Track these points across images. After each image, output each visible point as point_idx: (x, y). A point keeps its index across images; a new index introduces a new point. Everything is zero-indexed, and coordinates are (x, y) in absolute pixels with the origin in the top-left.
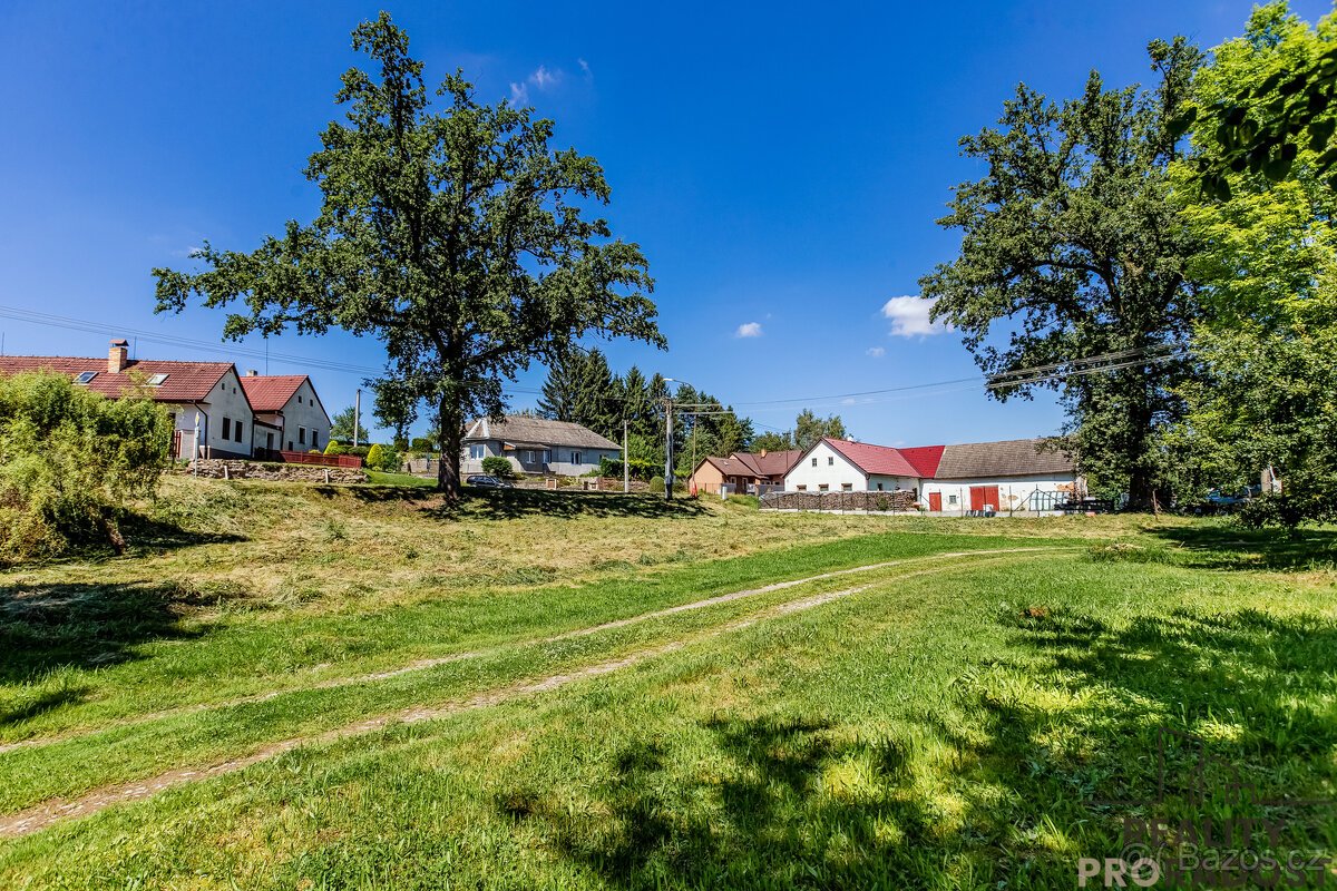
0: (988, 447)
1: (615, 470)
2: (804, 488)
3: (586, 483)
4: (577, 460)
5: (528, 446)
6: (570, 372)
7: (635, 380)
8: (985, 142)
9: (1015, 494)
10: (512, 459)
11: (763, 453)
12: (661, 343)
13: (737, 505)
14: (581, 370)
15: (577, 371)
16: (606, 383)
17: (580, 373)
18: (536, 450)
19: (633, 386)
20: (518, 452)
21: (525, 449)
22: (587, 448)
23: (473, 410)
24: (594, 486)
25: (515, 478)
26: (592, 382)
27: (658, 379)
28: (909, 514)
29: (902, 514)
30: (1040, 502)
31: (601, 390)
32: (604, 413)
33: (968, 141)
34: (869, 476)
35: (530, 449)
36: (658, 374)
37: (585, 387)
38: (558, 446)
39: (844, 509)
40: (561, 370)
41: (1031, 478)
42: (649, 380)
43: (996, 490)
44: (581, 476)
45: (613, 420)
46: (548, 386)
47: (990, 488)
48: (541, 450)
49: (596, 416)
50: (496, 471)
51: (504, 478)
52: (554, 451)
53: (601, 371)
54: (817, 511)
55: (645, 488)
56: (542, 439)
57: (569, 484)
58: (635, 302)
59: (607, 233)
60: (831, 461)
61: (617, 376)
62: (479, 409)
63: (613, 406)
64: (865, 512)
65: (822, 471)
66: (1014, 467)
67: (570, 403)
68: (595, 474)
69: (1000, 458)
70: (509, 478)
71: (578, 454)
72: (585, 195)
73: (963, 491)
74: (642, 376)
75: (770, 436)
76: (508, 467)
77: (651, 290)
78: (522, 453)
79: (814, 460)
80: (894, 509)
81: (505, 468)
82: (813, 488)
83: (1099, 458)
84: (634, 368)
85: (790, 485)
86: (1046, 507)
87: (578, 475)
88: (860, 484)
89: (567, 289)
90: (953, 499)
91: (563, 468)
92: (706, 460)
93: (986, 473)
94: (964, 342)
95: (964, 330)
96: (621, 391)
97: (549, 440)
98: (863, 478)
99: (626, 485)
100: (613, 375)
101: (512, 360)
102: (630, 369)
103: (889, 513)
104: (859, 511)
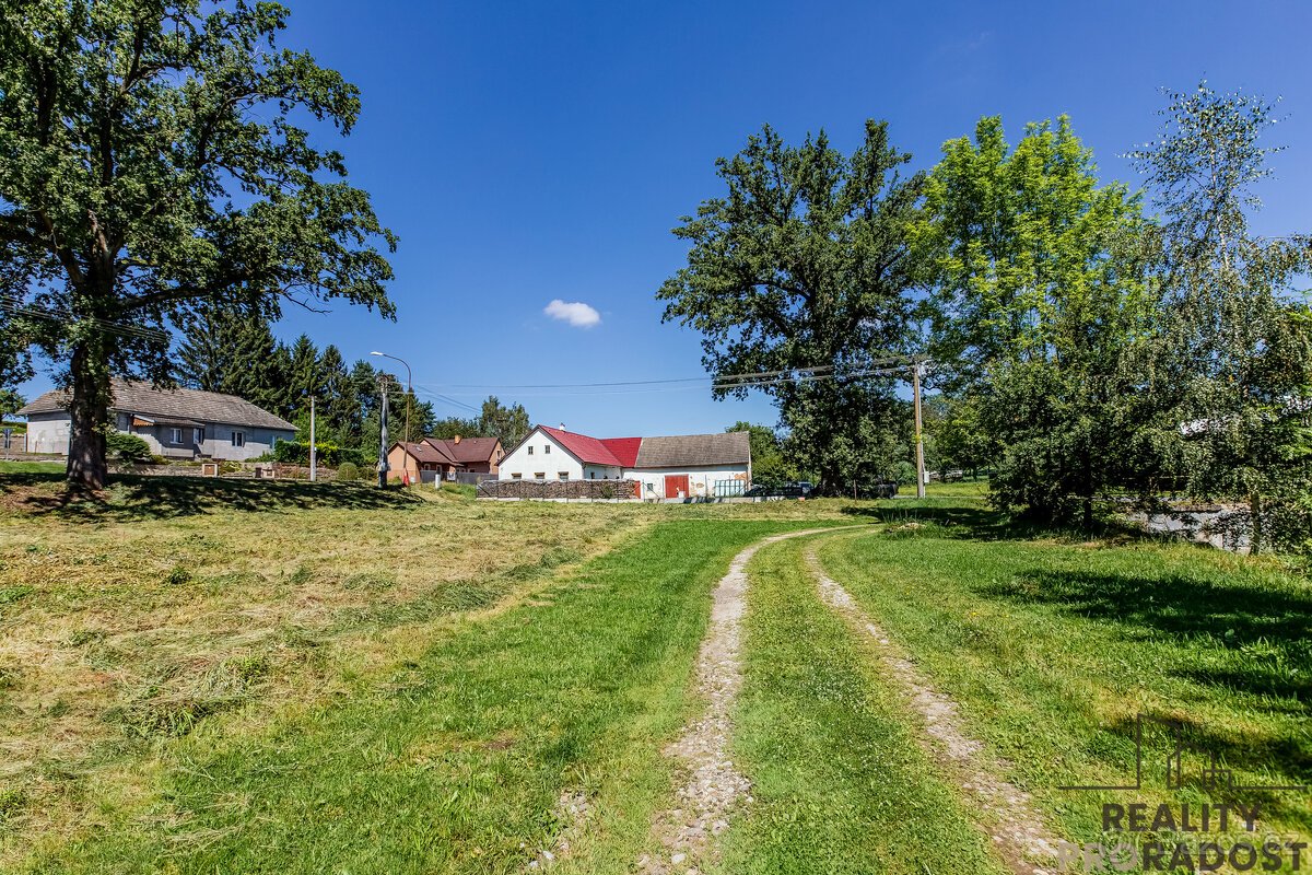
0: (679, 440)
1: (295, 454)
2: (519, 476)
3: (258, 470)
4: (239, 440)
5: (173, 421)
6: (219, 333)
7: (305, 349)
8: (736, 166)
9: (702, 482)
10: (147, 438)
11: (457, 439)
12: (388, 311)
13: (452, 494)
14: (235, 332)
15: (230, 332)
16: (267, 351)
17: (233, 336)
18: (184, 427)
19: (302, 358)
20: (158, 430)
21: (168, 426)
22: (254, 428)
23: (124, 369)
24: (269, 472)
25: (154, 462)
26: (249, 348)
27: (332, 352)
28: (632, 501)
29: (626, 501)
30: (722, 489)
31: (262, 359)
32: (265, 387)
33: (723, 162)
34: (585, 465)
35: (176, 426)
36: (332, 347)
37: (241, 353)
38: (213, 424)
39: (568, 498)
40: (207, 330)
41: (714, 468)
42: (322, 352)
43: (686, 478)
44: (247, 461)
45: (278, 394)
46: (187, 347)
47: (681, 476)
48: (191, 428)
49: (256, 389)
50: (124, 453)
51: (136, 462)
52: (209, 429)
53: (263, 336)
54: (541, 499)
55: (332, 476)
56: (191, 414)
57: (233, 470)
58: (369, 258)
59: (342, 171)
60: (548, 450)
61: (282, 343)
62: (135, 368)
63: (276, 378)
64: (590, 500)
65: (537, 459)
66: (701, 458)
67: (220, 372)
68: (266, 458)
69: (690, 450)
70: (143, 462)
71: (240, 434)
72: (320, 116)
73: (658, 480)
74: (314, 346)
75: (456, 421)
76: (143, 447)
77: (393, 248)
78: (164, 431)
79: (531, 449)
80: (618, 497)
81: (138, 450)
82: (528, 476)
83: (805, 452)
84: (303, 337)
85: (505, 473)
86: (727, 494)
87: (246, 458)
88: (576, 473)
89: (294, 229)
90: (650, 487)
91: (221, 448)
92: (397, 444)
93: (680, 462)
94: (702, 344)
95: (704, 333)
96: (287, 362)
97: (201, 415)
98: (579, 467)
99: (313, 473)
100: (277, 342)
101: (191, 309)
102: (299, 338)
103: (613, 501)
104: (584, 499)
